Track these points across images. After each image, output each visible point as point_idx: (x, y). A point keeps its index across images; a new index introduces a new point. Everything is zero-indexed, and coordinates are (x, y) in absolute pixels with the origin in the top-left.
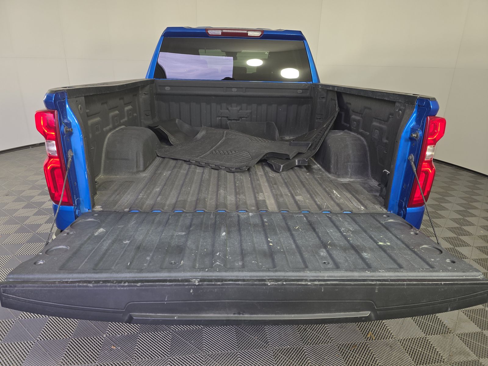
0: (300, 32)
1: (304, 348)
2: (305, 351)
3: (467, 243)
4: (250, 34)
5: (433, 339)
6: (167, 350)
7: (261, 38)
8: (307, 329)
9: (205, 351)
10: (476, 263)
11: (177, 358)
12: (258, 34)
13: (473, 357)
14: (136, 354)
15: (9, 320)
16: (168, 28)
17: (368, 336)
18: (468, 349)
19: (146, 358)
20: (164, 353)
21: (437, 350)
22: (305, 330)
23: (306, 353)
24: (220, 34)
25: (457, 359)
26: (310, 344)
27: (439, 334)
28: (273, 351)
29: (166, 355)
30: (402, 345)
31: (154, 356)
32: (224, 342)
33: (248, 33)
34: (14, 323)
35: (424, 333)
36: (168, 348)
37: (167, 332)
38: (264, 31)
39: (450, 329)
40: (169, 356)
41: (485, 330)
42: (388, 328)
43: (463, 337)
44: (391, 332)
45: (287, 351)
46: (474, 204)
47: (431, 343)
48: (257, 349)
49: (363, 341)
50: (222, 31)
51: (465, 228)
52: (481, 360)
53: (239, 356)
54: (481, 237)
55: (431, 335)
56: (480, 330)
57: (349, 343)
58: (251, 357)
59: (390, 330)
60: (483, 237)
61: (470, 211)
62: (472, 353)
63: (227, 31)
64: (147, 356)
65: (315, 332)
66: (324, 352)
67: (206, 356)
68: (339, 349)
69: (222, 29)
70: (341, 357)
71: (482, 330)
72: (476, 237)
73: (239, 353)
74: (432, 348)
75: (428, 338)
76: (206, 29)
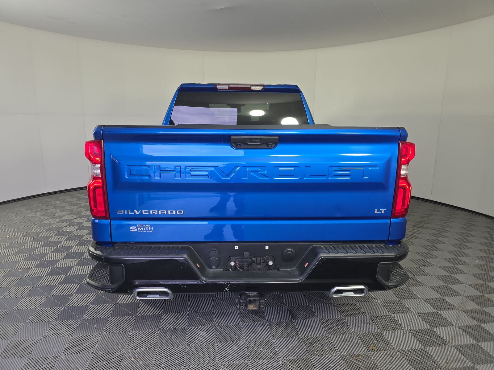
0: (296, 86)
1: (311, 358)
2: (312, 360)
3: (464, 271)
4: (253, 88)
5: (431, 350)
6: (183, 361)
7: (262, 92)
8: (313, 343)
9: (218, 362)
10: (472, 288)
11: (192, 368)
12: (260, 88)
13: (469, 364)
14: (155, 365)
15: (35, 338)
16: (182, 84)
17: (370, 348)
18: (464, 358)
19: (163, 367)
20: (180, 364)
21: (435, 359)
22: (311, 344)
23: (313, 363)
24: (228, 88)
25: (453, 365)
26: (316, 355)
27: (437, 346)
28: (282, 361)
29: (182, 365)
30: (402, 355)
31: (171, 367)
32: (236, 354)
33: (252, 87)
34: (39, 341)
35: (423, 345)
36: (184, 360)
37: (182, 347)
38: (265, 85)
39: (447, 342)
40: (185, 366)
41: (480, 342)
42: (389, 341)
43: (459, 348)
44: (392, 344)
45: (295, 361)
46: (470, 238)
47: (430, 353)
48: (267, 360)
49: (366, 352)
50: (229, 86)
51: (461, 258)
52: (476, 366)
53: (250, 365)
54: (476, 266)
55: (429, 347)
56: (475, 342)
57: (352, 354)
58: (261, 366)
59: (390, 343)
60: (478, 266)
61: (466, 244)
62: (468, 361)
63: (233, 86)
64: (164, 367)
65: (320, 346)
66: (330, 362)
67: (219, 366)
68: (344, 359)
69: (229, 85)
70: (345, 366)
71: (477, 343)
72: (472, 265)
73: (249, 363)
74: (430, 357)
75: (426, 349)
76: (216, 85)
